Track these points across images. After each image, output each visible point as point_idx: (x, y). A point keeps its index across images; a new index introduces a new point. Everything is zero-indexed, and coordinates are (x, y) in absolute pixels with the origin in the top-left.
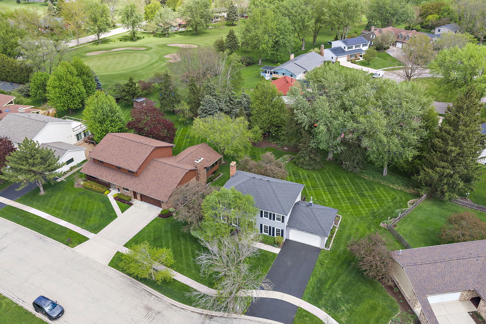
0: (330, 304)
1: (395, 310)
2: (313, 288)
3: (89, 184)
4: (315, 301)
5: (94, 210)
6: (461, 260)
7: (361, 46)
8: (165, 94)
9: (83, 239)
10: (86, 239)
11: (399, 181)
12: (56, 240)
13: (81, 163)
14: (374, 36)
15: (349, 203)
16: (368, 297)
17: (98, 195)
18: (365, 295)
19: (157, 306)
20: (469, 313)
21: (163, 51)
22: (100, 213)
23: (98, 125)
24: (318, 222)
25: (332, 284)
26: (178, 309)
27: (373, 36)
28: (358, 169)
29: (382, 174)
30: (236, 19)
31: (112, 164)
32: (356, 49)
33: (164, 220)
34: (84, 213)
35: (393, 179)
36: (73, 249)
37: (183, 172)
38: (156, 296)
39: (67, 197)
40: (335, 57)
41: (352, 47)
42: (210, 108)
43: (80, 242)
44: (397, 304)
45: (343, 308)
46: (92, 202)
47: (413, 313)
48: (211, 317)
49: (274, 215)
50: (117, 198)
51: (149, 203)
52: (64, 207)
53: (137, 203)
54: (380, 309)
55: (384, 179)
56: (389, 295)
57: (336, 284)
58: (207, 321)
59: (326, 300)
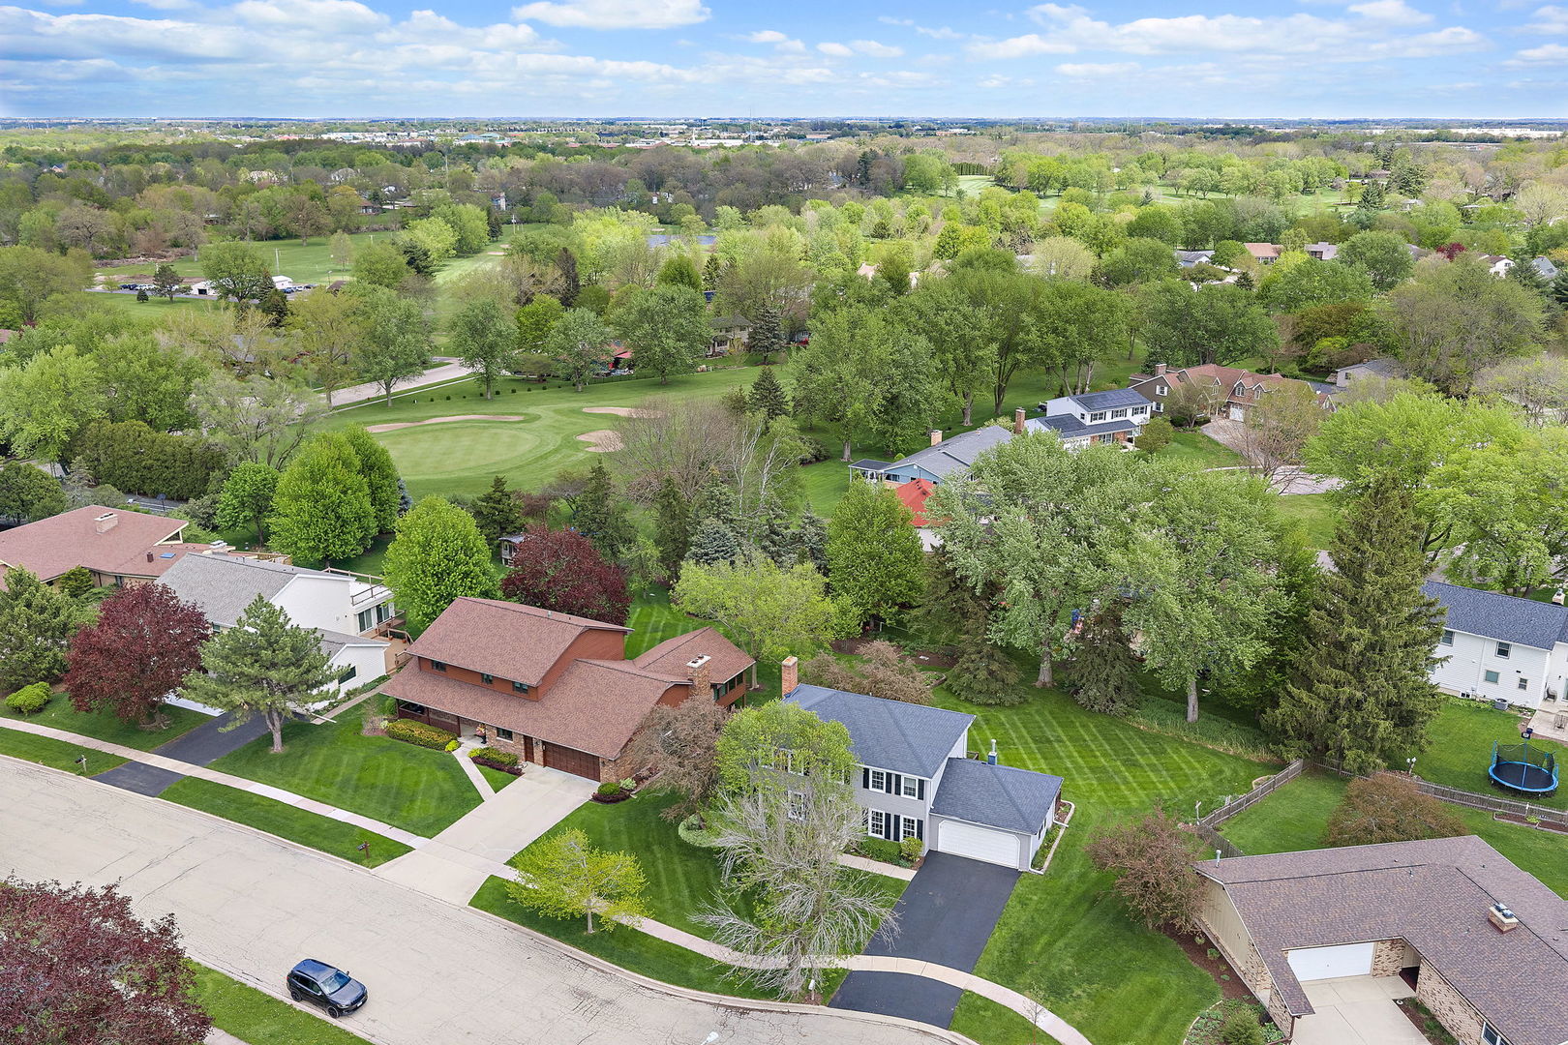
0: (1043, 985)
1: (1209, 997)
2: (1002, 952)
3: (402, 726)
4: (1007, 975)
5: (422, 786)
6: (1370, 874)
7: (1130, 412)
8: (594, 520)
9: (395, 850)
10: (409, 849)
11: (1232, 733)
12: (328, 852)
13: (374, 681)
14: (1166, 389)
15: (1097, 778)
16: (1141, 969)
17: (429, 753)
18: (1133, 965)
19: (603, 989)
20: (1395, 1001)
21: (572, 423)
22: (436, 792)
23: (430, 581)
24: (1011, 799)
25: (1050, 944)
26: (658, 996)
27: (1162, 388)
28: (1120, 706)
29: (1185, 718)
30: (776, 347)
31: (471, 668)
32: (1116, 419)
33: (609, 808)
34: (394, 791)
35: (1215, 726)
36: (371, 871)
37: (659, 688)
38: (598, 969)
39: (346, 758)
41: (1102, 416)
42: (716, 552)
43: (391, 857)
44: (1213, 984)
45: (1078, 992)
46: (414, 769)
47: (1254, 1001)
48: (744, 1011)
49: (898, 777)
50: (479, 760)
52: (339, 779)
53: (534, 771)
54: (1171, 994)
55: (1192, 728)
56: (1195, 965)
57: (1060, 944)
58: (734, 1019)
59: (1032, 974)
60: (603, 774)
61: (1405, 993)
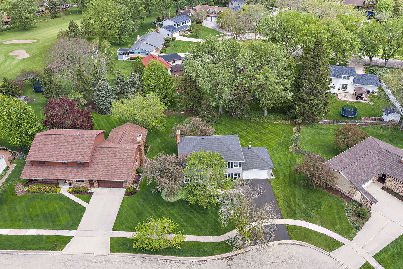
0: (303, 215)
1: (344, 203)
2: (285, 208)
4: (293, 216)
5: (58, 210)
7: (186, 22)
9: (66, 240)
10: (70, 238)
11: (278, 117)
12: (39, 250)
13: (4, 171)
14: (190, 14)
15: (259, 141)
16: (322, 200)
17: (51, 195)
18: (319, 199)
20: (381, 188)
21: (3, 49)
22: (65, 210)
24: (262, 159)
25: (294, 200)
26: (201, 263)
27: (189, 14)
28: (246, 116)
29: (264, 115)
31: (58, 161)
32: (183, 25)
33: (133, 197)
34: (48, 215)
35: (273, 116)
36: (63, 251)
37: (133, 151)
38: (174, 260)
39: (18, 207)
40: (170, 34)
41: (180, 24)
43: (66, 243)
44: (341, 199)
45: (313, 214)
46: (50, 203)
47: (354, 201)
48: (231, 257)
49: (232, 163)
50: (72, 192)
51: (108, 187)
52: (21, 217)
53: (96, 190)
54: (334, 206)
55: (266, 117)
56: (333, 194)
57: (297, 200)
58: (230, 262)
59: (298, 212)
60: (125, 185)
61: (383, 185)
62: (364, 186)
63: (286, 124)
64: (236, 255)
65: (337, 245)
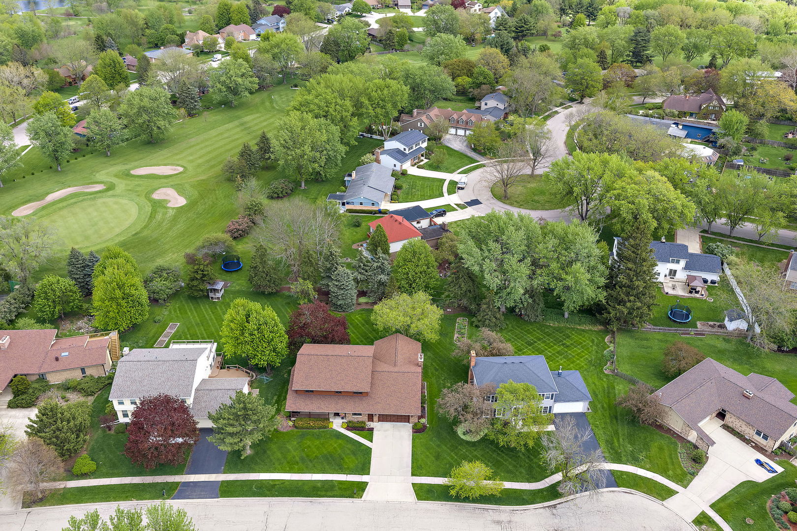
0: (630, 459)
1: (676, 445)
2: (608, 450)
3: (301, 422)
4: (618, 460)
5: (339, 450)
7: (421, 143)
9: (360, 486)
10: (365, 484)
12: (334, 497)
14: (423, 124)
15: (564, 357)
16: (651, 441)
17: (324, 432)
18: (647, 440)
19: (504, 517)
20: (721, 426)
21: (138, 185)
22: (348, 451)
25: (618, 441)
26: (522, 512)
27: (421, 124)
28: (540, 318)
29: (564, 316)
31: (332, 390)
32: (417, 148)
33: (424, 435)
34: (329, 457)
35: (576, 319)
36: (363, 499)
37: (418, 376)
39: (289, 447)
40: (398, 164)
41: (412, 148)
43: (364, 490)
44: (673, 439)
45: (641, 458)
46: (326, 442)
47: (689, 442)
48: (555, 506)
49: (543, 395)
50: (348, 428)
51: (390, 421)
52: (297, 459)
53: (374, 424)
54: (665, 447)
56: (663, 433)
57: (621, 440)
58: (554, 511)
59: (624, 455)
60: (411, 420)
61: (722, 423)
62: (700, 425)
63: (595, 331)
64: (559, 504)
65: (671, 493)
